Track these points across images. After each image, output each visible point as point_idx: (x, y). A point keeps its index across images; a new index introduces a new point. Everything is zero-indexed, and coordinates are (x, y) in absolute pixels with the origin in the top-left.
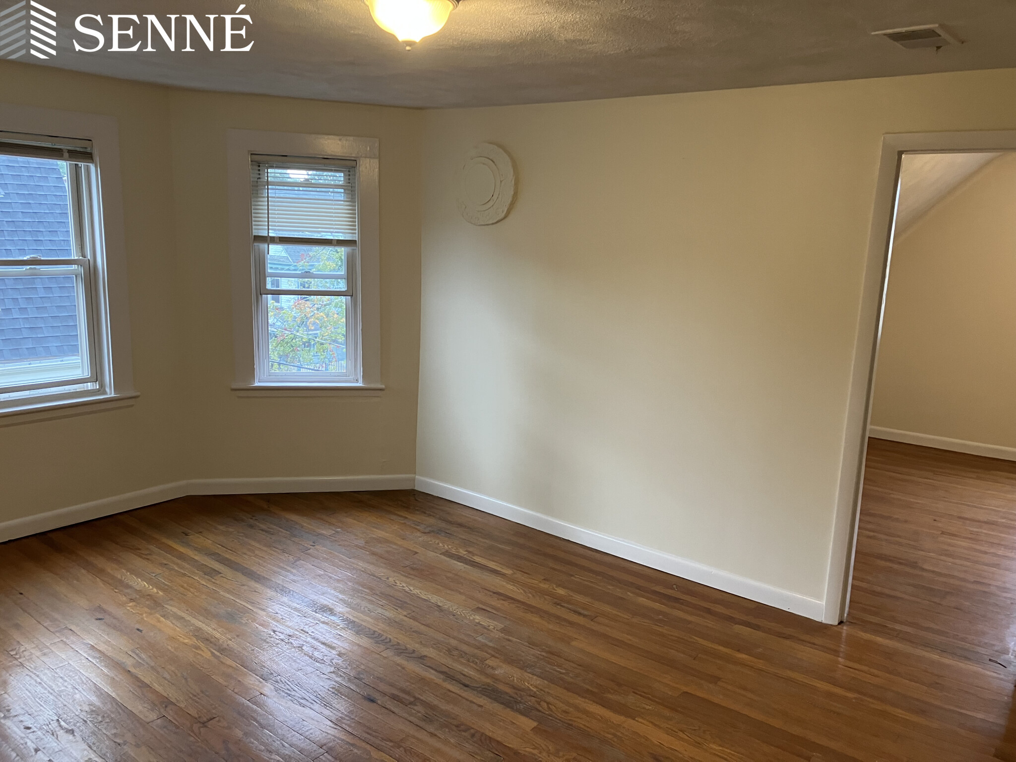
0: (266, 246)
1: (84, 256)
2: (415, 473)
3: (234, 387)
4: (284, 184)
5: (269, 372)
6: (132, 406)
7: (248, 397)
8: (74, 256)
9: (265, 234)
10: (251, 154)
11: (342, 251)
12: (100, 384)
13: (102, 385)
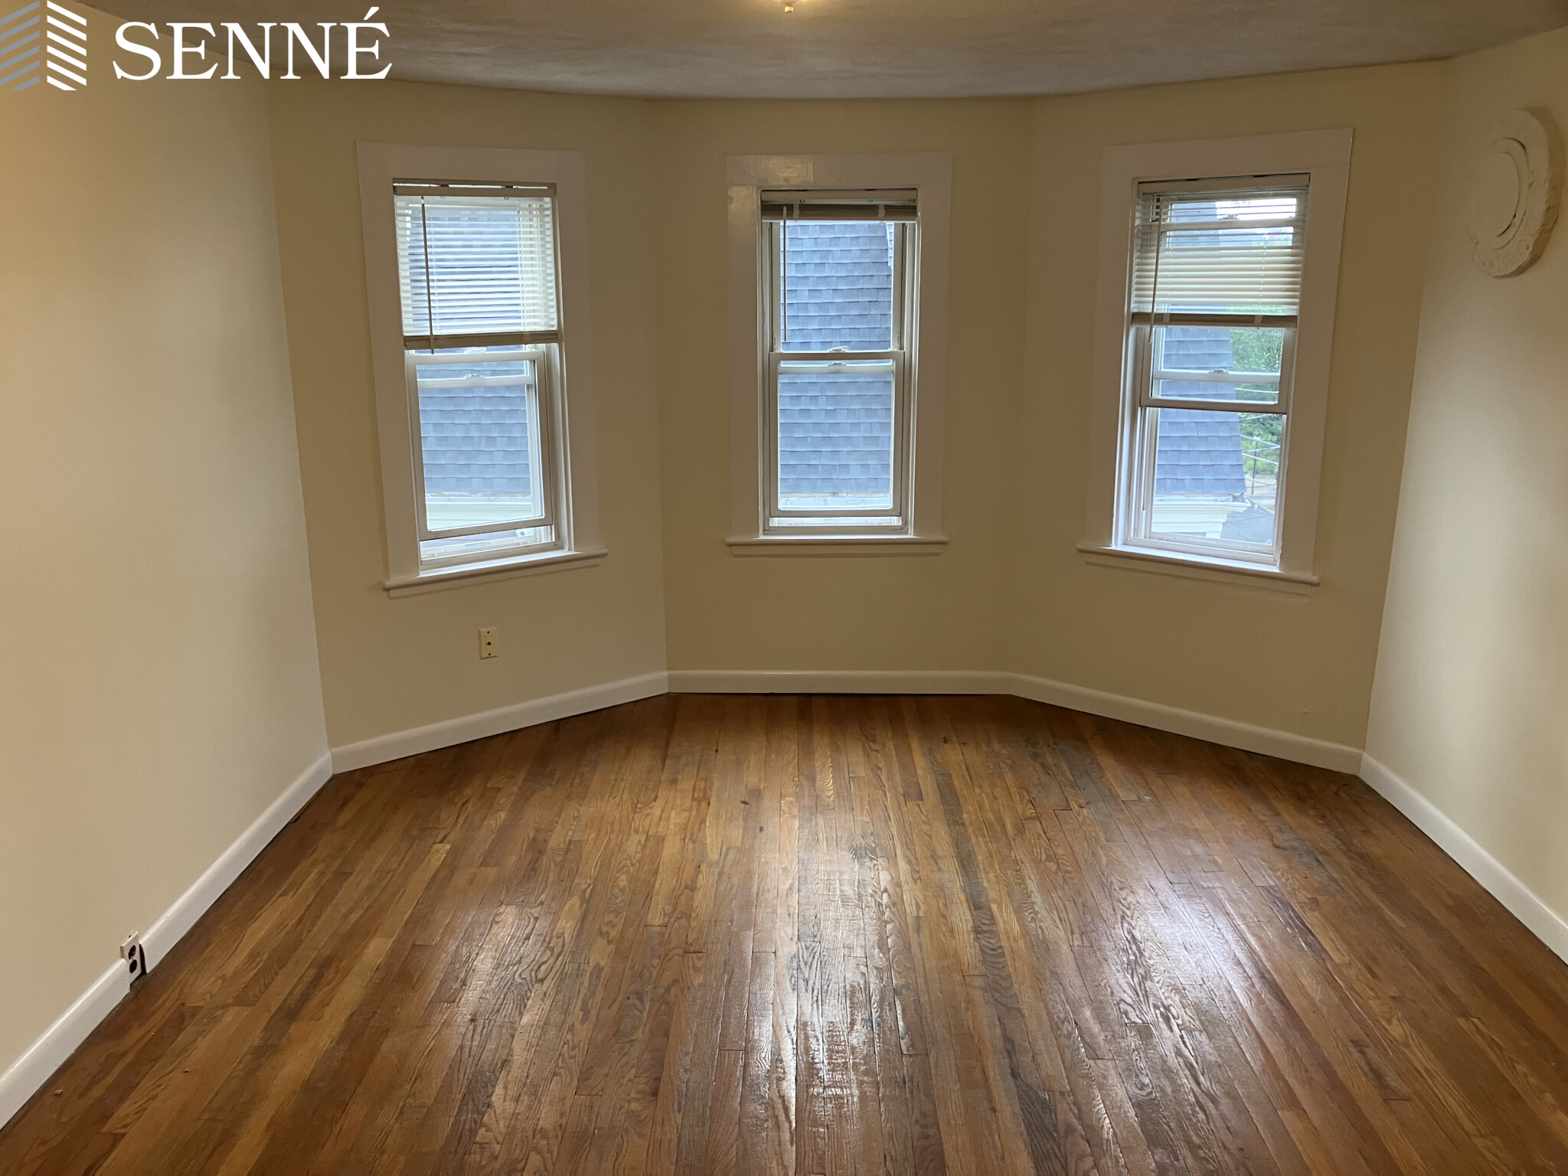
0: (1148, 328)
1: (901, 348)
2: (1363, 747)
3: (1080, 546)
4: (1193, 227)
5: (1150, 531)
6: (938, 554)
7: (1104, 566)
8: (893, 348)
9: (1148, 309)
10: (1140, 183)
11: (1279, 334)
12: (905, 520)
13: (905, 522)
